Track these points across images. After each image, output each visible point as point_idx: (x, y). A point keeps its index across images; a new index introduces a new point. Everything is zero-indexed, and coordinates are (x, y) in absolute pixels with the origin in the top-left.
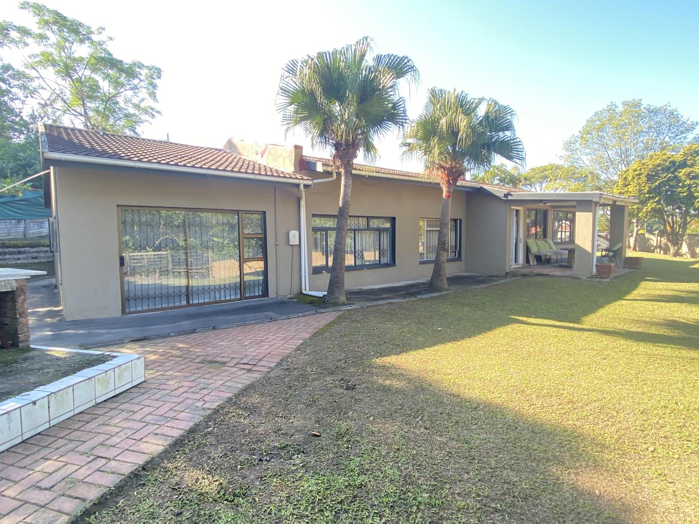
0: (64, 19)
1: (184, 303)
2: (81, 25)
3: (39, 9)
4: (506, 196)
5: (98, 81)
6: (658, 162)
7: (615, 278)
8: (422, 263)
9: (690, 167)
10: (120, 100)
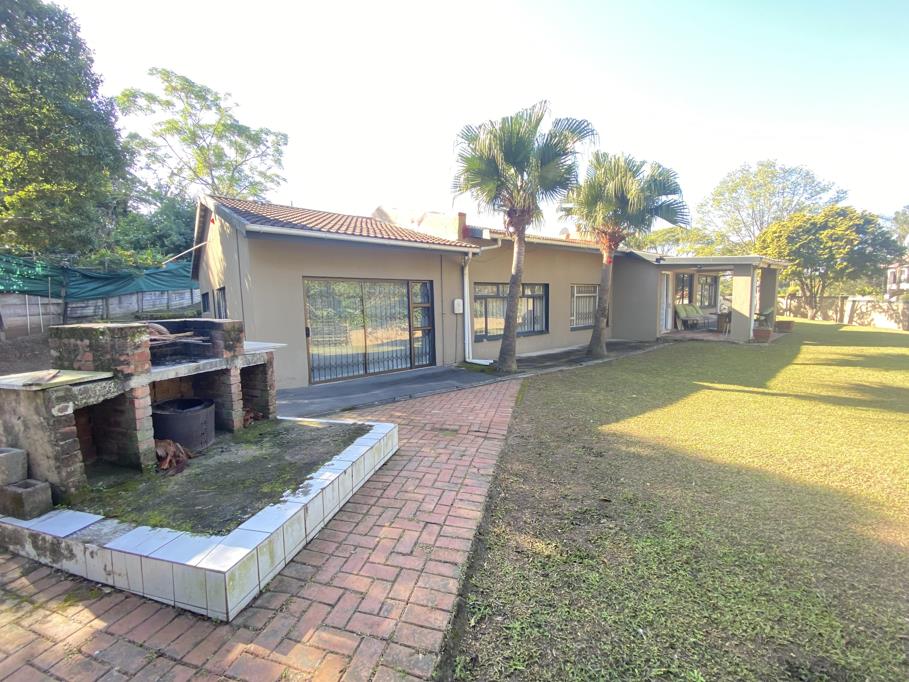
0: (191, 84)
1: (362, 372)
2: (209, 91)
3: (167, 75)
4: (658, 260)
5: (222, 149)
6: (798, 224)
7: (772, 342)
8: (573, 329)
9: (832, 228)
10: (246, 168)
